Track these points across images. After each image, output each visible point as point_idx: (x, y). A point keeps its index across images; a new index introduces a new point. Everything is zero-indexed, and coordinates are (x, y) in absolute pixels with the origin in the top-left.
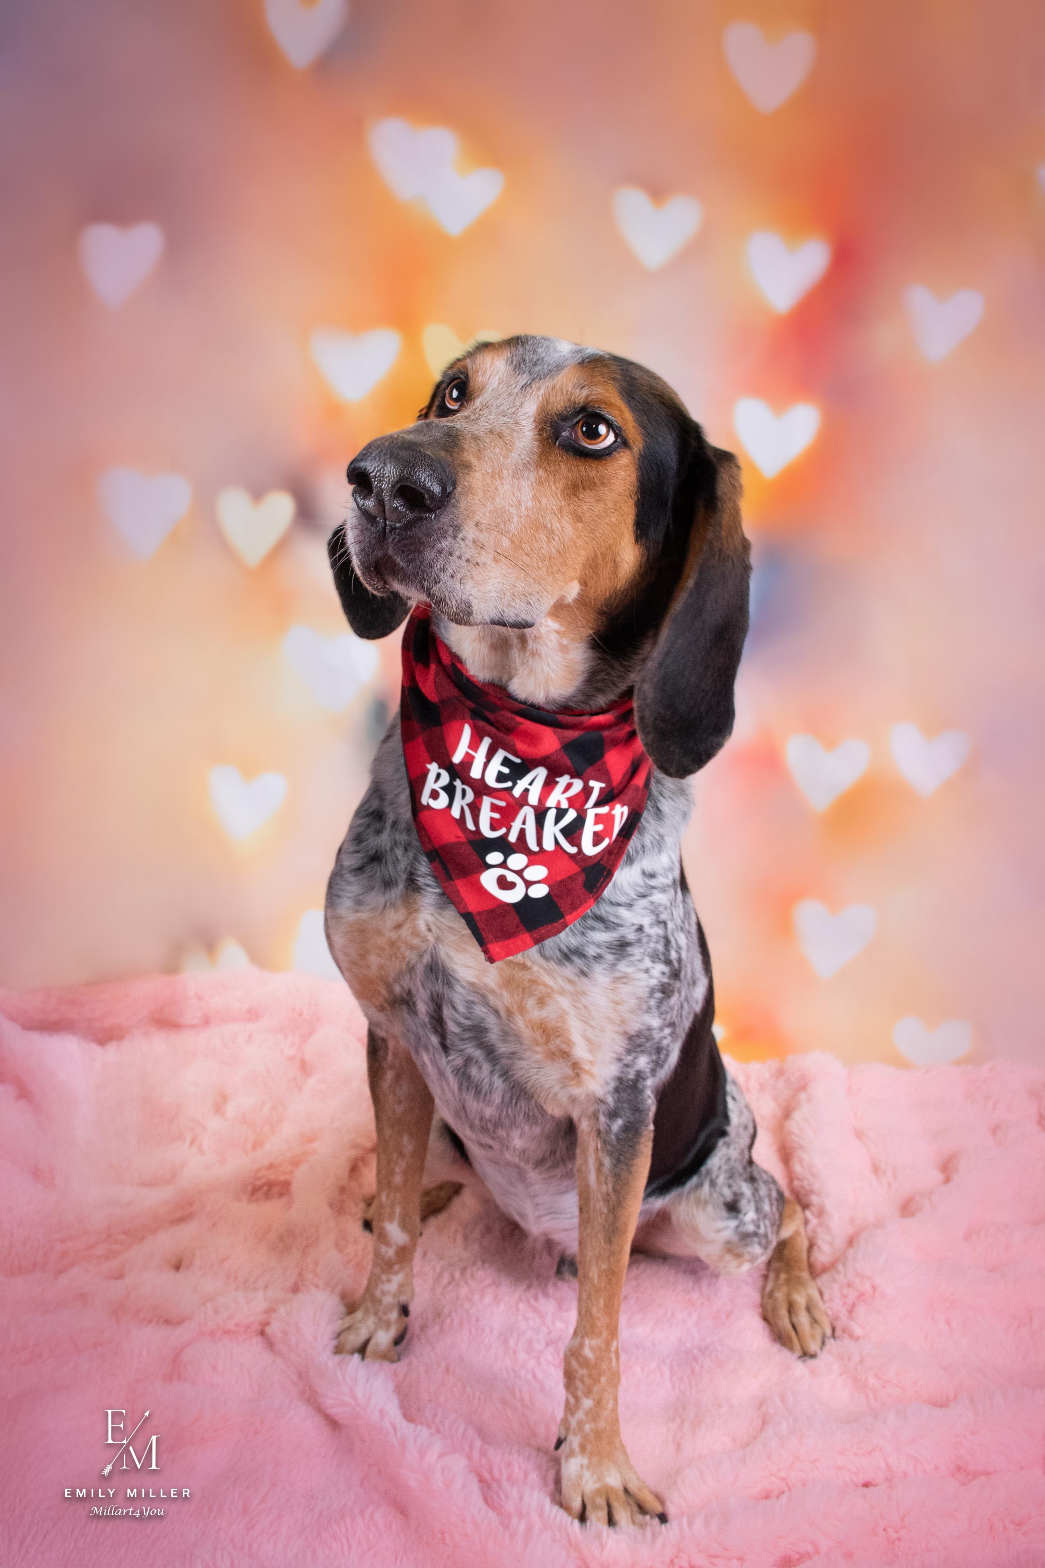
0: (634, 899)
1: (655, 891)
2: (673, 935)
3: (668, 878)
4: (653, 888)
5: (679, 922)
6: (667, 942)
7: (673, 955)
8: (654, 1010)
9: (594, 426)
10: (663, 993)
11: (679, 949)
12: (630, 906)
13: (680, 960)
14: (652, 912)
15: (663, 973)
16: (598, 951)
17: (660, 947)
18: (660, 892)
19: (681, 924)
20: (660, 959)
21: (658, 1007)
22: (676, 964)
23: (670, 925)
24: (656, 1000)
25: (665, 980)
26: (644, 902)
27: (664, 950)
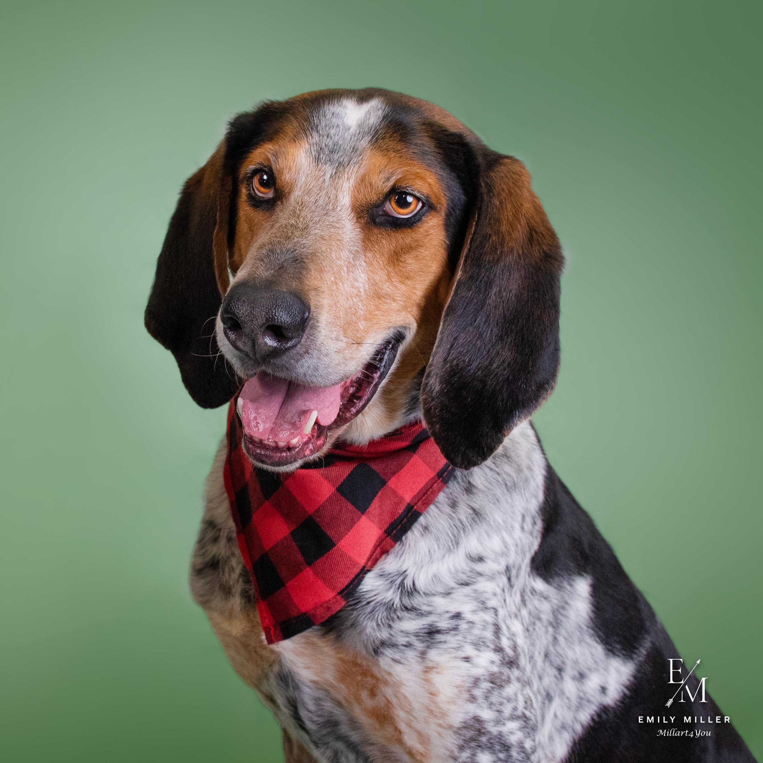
0: (453, 588)
1: (480, 579)
2: (504, 621)
3: (499, 563)
4: (480, 574)
5: (513, 609)
6: (497, 630)
7: (505, 643)
8: (480, 700)
9: (404, 196)
10: (492, 682)
11: (512, 637)
12: (447, 594)
13: (515, 648)
14: (476, 599)
15: (493, 662)
16: (407, 639)
17: (489, 634)
18: (488, 580)
19: (516, 612)
20: (488, 647)
21: (487, 698)
22: (510, 652)
23: (502, 612)
24: (483, 690)
25: (495, 669)
26: (467, 590)
27: (494, 638)
